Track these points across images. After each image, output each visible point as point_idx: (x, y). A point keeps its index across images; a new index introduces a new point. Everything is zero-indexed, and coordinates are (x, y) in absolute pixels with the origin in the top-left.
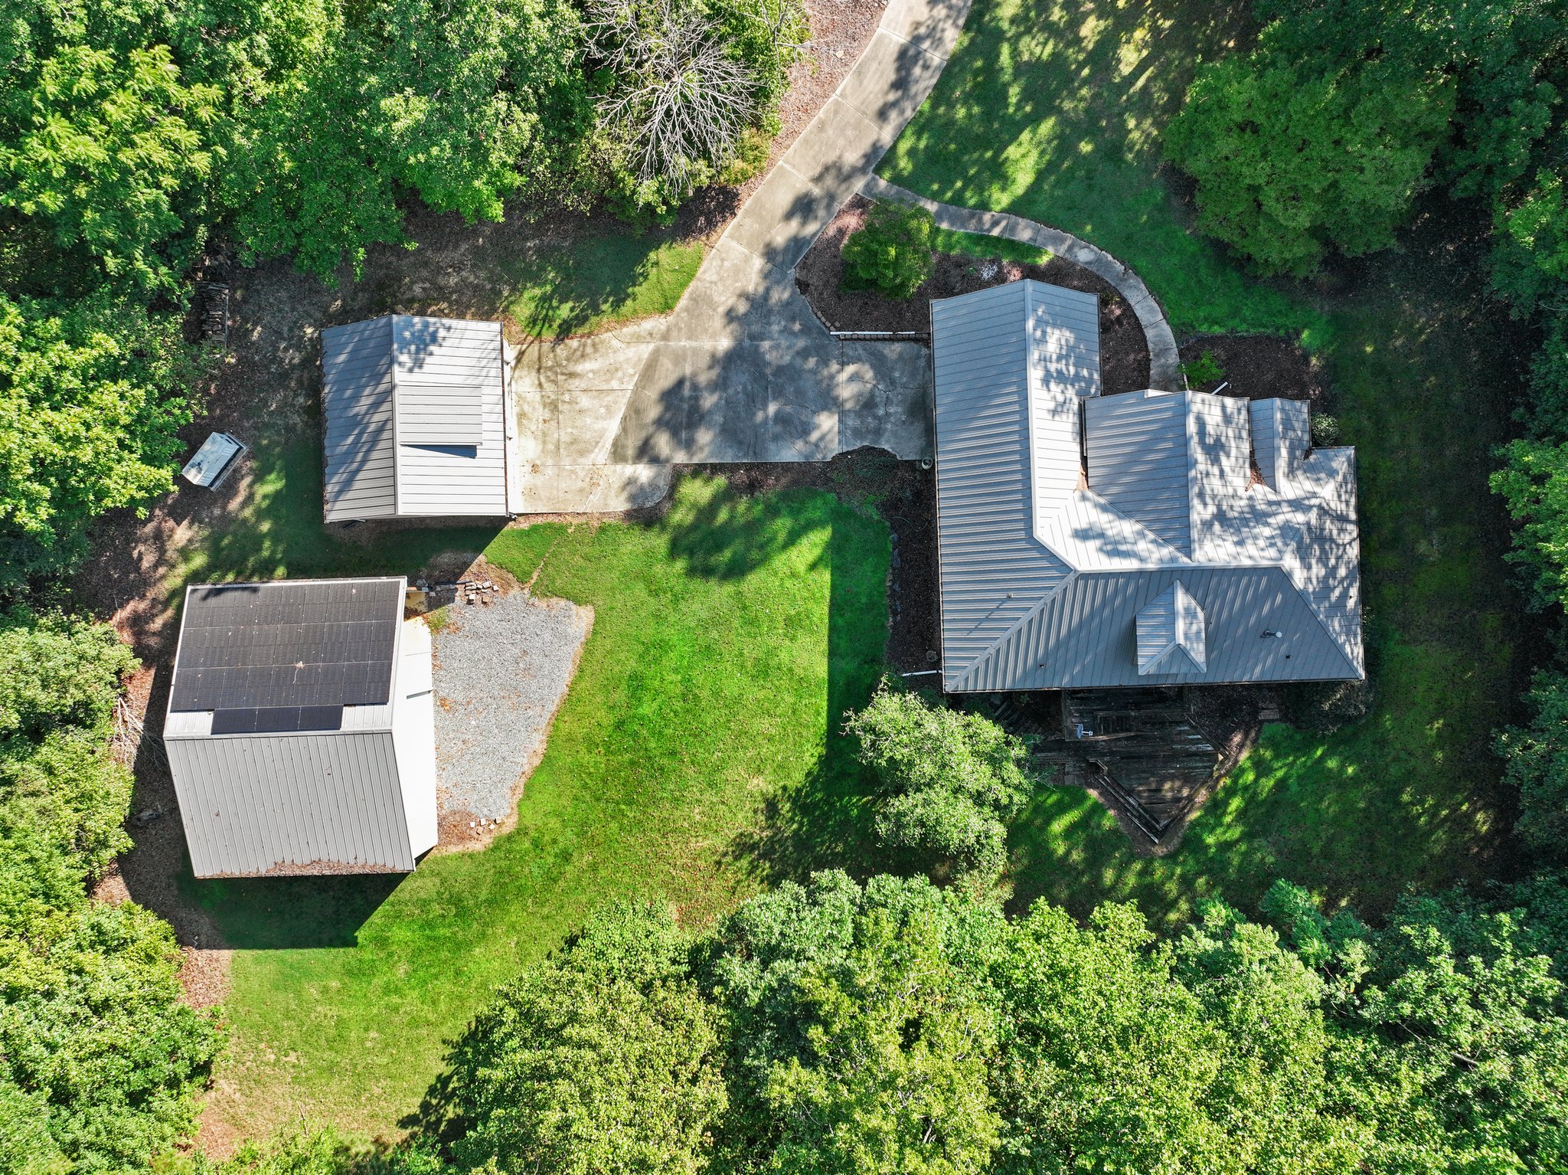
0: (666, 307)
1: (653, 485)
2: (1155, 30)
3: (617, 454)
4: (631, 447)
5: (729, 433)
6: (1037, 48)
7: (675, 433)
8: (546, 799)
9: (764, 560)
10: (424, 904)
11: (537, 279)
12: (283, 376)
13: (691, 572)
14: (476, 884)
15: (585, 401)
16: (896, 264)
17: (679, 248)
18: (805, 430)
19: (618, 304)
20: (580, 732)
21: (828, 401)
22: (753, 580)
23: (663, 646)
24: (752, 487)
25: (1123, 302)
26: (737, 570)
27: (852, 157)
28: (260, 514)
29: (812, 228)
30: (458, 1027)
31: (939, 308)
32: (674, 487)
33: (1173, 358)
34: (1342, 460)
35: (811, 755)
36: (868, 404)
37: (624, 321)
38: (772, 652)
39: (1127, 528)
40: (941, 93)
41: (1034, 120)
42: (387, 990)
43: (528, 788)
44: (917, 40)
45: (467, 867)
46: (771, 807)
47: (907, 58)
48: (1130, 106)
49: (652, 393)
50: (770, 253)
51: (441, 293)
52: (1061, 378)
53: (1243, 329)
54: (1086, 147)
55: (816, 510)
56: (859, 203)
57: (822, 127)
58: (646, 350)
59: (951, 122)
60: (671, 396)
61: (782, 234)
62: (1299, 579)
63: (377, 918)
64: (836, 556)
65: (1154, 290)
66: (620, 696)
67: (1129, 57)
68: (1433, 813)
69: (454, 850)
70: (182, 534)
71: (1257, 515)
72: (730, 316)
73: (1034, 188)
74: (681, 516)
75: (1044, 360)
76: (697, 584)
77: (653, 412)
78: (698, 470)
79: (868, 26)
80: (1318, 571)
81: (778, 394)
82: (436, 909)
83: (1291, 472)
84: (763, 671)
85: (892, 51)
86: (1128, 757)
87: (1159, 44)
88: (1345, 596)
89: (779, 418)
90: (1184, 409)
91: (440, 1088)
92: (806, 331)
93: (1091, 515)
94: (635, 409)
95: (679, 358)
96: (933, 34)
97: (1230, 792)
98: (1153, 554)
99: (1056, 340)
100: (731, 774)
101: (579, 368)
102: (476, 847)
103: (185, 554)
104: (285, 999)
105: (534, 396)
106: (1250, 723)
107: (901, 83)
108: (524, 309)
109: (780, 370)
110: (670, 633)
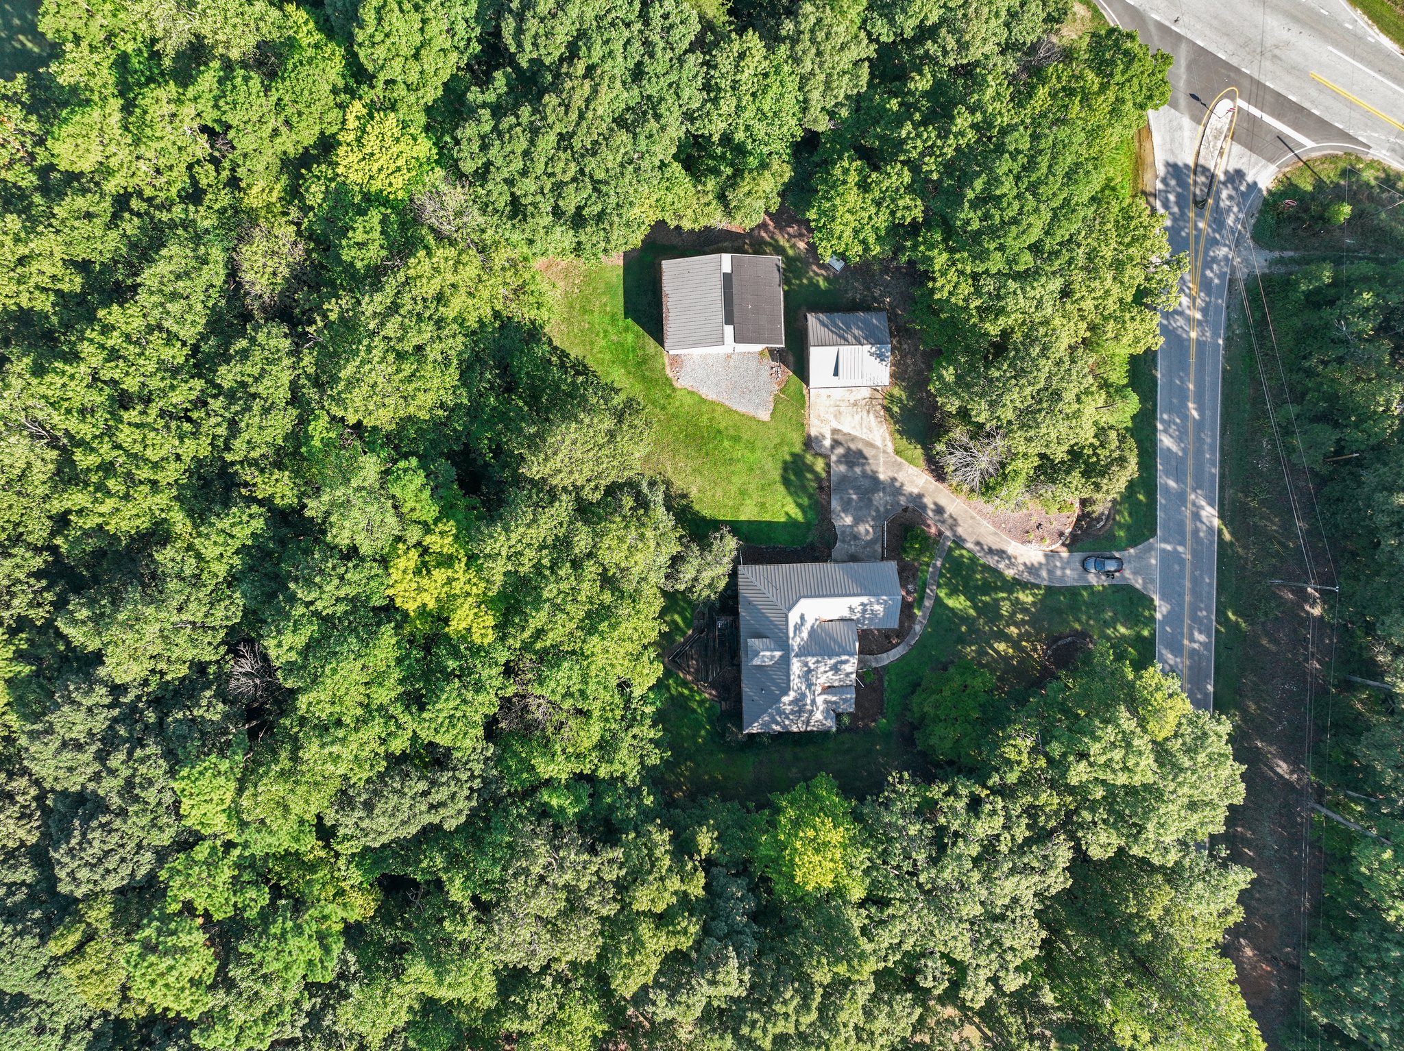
0: (897, 452)
1: (821, 446)
2: (1012, 657)
3: (834, 431)
4: (839, 437)
5: (844, 479)
6: (1005, 608)
7: (844, 456)
8: (688, 400)
9: (791, 494)
10: (643, 348)
11: (909, 397)
12: (869, 289)
13: (785, 462)
14: (652, 370)
15: (857, 417)
16: (912, 548)
17: (922, 458)
18: (845, 511)
19: (898, 431)
20: (716, 415)
21: (858, 520)
22: (782, 489)
23: (753, 450)
24: (821, 488)
25: (898, 644)
26: (786, 482)
27: (960, 530)
28: (810, 279)
29: (930, 514)
30: (589, 361)
31: (893, 565)
32: (821, 455)
33: (874, 665)
34: (830, 724)
35: (707, 513)
36: (856, 537)
37: (891, 434)
38: (750, 497)
39: (805, 635)
40: (987, 568)
41: (975, 607)
42: (605, 331)
43: (692, 393)
44: (1009, 558)
45: (659, 366)
46: (684, 496)
47: (1001, 553)
48: (981, 647)
49: (860, 446)
50: (920, 496)
51: (904, 357)
52: (864, 611)
53: (886, 694)
54: (963, 629)
55: (811, 515)
56: (940, 533)
57: (972, 518)
58: (879, 443)
59: (974, 572)
60: (860, 454)
61: (928, 501)
62: (786, 699)
63: (637, 328)
64: (792, 524)
65: (903, 657)
66: (732, 432)
67: (1001, 647)
68: (682, 775)
69: (667, 361)
70: (802, 245)
71: (809, 686)
72: (894, 479)
73: (946, 607)
74: (809, 458)
75: (871, 603)
76: (780, 465)
77: (853, 446)
78: (828, 465)
79: (1014, 538)
80: (788, 709)
81: (860, 499)
82: (640, 353)
83: (826, 702)
84: (743, 492)
85: (1004, 548)
86: (706, 647)
87: (1006, 659)
88: (777, 723)
89: (850, 500)
90: (851, 655)
91: (564, 355)
92: (887, 511)
93: (809, 622)
94: (853, 439)
95: (875, 457)
96: (1011, 565)
97: (691, 690)
98: (795, 643)
99: (879, 608)
100: (698, 479)
101: (872, 415)
102: (668, 371)
103: (793, 246)
104: (602, 287)
105: (860, 396)
106: (721, 698)
107: (991, 551)
108: (897, 392)
109: (870, 500)
110: (758, 453)
